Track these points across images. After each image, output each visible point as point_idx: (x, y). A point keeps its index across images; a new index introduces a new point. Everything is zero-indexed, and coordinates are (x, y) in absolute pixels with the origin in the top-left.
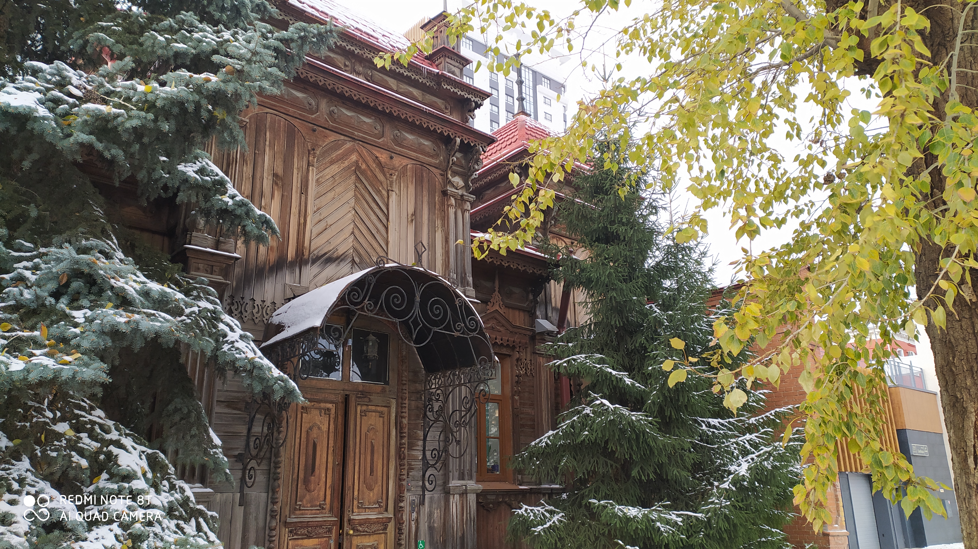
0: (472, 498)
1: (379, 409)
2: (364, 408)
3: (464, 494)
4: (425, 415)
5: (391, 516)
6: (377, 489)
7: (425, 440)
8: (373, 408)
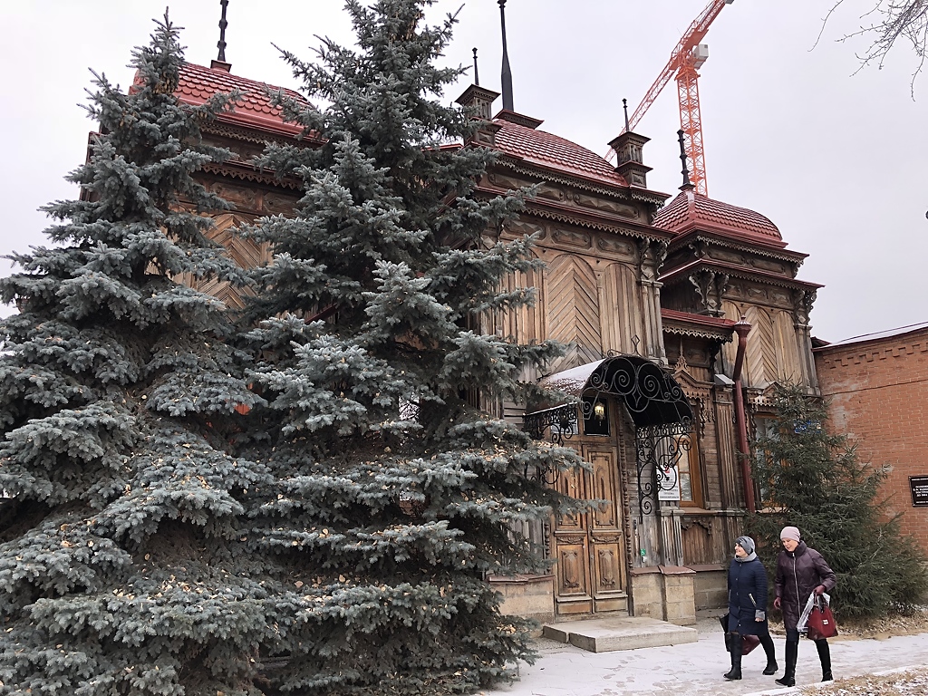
0: (677, 519)
1: (604, 454)
2: (594, 454)
3: (672, 515)
4: (638, 458)
5: (621, 531)
6: (609, 512)
7: (639, 477)
8: (600, 454)
